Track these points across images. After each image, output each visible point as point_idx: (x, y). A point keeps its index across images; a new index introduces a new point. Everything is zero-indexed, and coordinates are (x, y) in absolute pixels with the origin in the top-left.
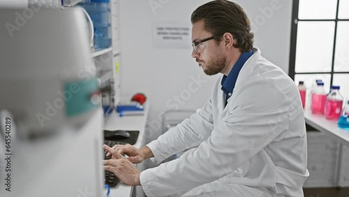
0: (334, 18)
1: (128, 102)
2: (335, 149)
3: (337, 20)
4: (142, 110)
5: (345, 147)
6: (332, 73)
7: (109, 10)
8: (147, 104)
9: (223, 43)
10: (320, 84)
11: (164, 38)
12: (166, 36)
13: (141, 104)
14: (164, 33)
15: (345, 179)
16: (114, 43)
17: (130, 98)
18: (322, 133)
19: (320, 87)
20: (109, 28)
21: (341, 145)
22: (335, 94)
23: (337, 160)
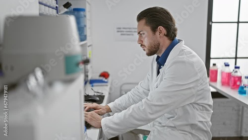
0: (237, 21)
1: (97, 77)
2: (239, 110)
3: (238, 22)
4: (106, 82)
5: (245, 108)
6: (236, 58)
7: (85, 16)
8: (110, 79)
9: (157, 33)
10: (227, 65)
11: (122, 34)
12: (123, 33)
13: (106, 79)
14: (121, 31)
15: (246, 131)
16: (88, 38)
17: (99, 74)
18: (230, 100)
19: (227, 67)
20: (85, 28)
21: (243, 107)
22: (236, 72)
23: (240, 118)
